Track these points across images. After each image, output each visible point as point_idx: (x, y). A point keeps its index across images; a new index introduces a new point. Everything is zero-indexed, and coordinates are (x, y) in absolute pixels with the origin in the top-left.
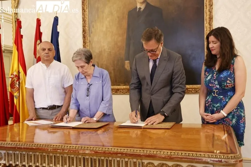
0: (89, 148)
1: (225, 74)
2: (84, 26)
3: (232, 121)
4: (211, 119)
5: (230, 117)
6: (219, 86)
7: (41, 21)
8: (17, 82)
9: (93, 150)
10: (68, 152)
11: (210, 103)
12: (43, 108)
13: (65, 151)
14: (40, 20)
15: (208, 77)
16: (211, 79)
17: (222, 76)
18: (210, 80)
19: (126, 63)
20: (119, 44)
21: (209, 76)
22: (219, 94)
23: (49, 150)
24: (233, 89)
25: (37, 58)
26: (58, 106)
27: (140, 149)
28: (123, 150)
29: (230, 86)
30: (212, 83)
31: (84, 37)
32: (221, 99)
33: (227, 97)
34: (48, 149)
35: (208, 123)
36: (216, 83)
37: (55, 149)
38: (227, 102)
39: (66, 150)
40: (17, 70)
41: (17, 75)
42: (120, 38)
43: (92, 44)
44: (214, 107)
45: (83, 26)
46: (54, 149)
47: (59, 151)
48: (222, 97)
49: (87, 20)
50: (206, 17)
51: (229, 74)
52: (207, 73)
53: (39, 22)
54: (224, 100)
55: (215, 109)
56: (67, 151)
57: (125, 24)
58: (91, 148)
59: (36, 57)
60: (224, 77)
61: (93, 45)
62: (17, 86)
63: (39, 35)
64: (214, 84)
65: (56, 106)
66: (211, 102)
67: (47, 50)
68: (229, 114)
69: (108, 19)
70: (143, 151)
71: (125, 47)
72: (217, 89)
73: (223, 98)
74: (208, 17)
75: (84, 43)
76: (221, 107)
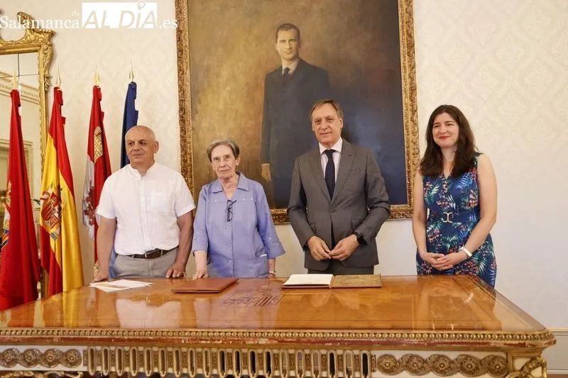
0: (266, 334)
1: (464, 183)
2: (182, 101)
3: (478, 265)
4: (445, 263)
5: (475, 259)
6: (455, 205)
7: (102, 91)
8: (56, 208)
9: (273, 338)
10: (223, 343)
11: (438, 236)
12: (136, 256)
13: (216, 342)
14: (99, 89)
15: (432, 190)
16: (439, 192)
17: (460, 186)
18: (436, 195)
19: (263, 168)
20: (250, 133)
21: (433, 188)
22: (455, 219)
23: (183, 342)
24: (478, 211)
25: (96, 160)
26: (164, 251)
27: (369, 331)
28: (335, 335)
29: (473, 204)
30: (442, 200)
31: (182, 120)
32: (459, 228)
33: (469, 223)
34: (180, 339)
35: (435, 272)
36: (450, 198)
37: (196, 339)
38: (469, 234)
39: (219, 340)
40: (55, 185)
41: (55, 193)
42: (251, 123)
43: (197, 135)
44: (447, 242)
45: (180, 101)
46: (192, 340)
47: (203, 342)
48: (459, 224)
49: (188, 89)
50: (405, 85)
51: (471, 183)
52: (430, 184)
53: (97, 93)
54: (464, 230)
55: (449, 246)
56: (220, 342)
57: (260, 97)
58: (268, 333)
59: (92, 159)
60: (464, 189)
61: (201, 135)
62: (57, 215)
63: (97, 117)
64: (446, 200)
65: (160, 251)
66: (439, 234)
67: (136, 143)
68: (474, 253)
69: (228, 88)
70: (375, 334)
71: (261, 138)
72: (451, 209)
73: (462, 226)
74: (408, 86)
75: (183, 132)
76: (460, 240)
